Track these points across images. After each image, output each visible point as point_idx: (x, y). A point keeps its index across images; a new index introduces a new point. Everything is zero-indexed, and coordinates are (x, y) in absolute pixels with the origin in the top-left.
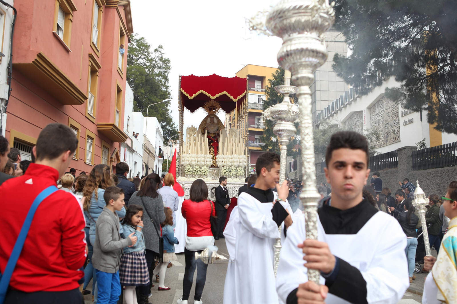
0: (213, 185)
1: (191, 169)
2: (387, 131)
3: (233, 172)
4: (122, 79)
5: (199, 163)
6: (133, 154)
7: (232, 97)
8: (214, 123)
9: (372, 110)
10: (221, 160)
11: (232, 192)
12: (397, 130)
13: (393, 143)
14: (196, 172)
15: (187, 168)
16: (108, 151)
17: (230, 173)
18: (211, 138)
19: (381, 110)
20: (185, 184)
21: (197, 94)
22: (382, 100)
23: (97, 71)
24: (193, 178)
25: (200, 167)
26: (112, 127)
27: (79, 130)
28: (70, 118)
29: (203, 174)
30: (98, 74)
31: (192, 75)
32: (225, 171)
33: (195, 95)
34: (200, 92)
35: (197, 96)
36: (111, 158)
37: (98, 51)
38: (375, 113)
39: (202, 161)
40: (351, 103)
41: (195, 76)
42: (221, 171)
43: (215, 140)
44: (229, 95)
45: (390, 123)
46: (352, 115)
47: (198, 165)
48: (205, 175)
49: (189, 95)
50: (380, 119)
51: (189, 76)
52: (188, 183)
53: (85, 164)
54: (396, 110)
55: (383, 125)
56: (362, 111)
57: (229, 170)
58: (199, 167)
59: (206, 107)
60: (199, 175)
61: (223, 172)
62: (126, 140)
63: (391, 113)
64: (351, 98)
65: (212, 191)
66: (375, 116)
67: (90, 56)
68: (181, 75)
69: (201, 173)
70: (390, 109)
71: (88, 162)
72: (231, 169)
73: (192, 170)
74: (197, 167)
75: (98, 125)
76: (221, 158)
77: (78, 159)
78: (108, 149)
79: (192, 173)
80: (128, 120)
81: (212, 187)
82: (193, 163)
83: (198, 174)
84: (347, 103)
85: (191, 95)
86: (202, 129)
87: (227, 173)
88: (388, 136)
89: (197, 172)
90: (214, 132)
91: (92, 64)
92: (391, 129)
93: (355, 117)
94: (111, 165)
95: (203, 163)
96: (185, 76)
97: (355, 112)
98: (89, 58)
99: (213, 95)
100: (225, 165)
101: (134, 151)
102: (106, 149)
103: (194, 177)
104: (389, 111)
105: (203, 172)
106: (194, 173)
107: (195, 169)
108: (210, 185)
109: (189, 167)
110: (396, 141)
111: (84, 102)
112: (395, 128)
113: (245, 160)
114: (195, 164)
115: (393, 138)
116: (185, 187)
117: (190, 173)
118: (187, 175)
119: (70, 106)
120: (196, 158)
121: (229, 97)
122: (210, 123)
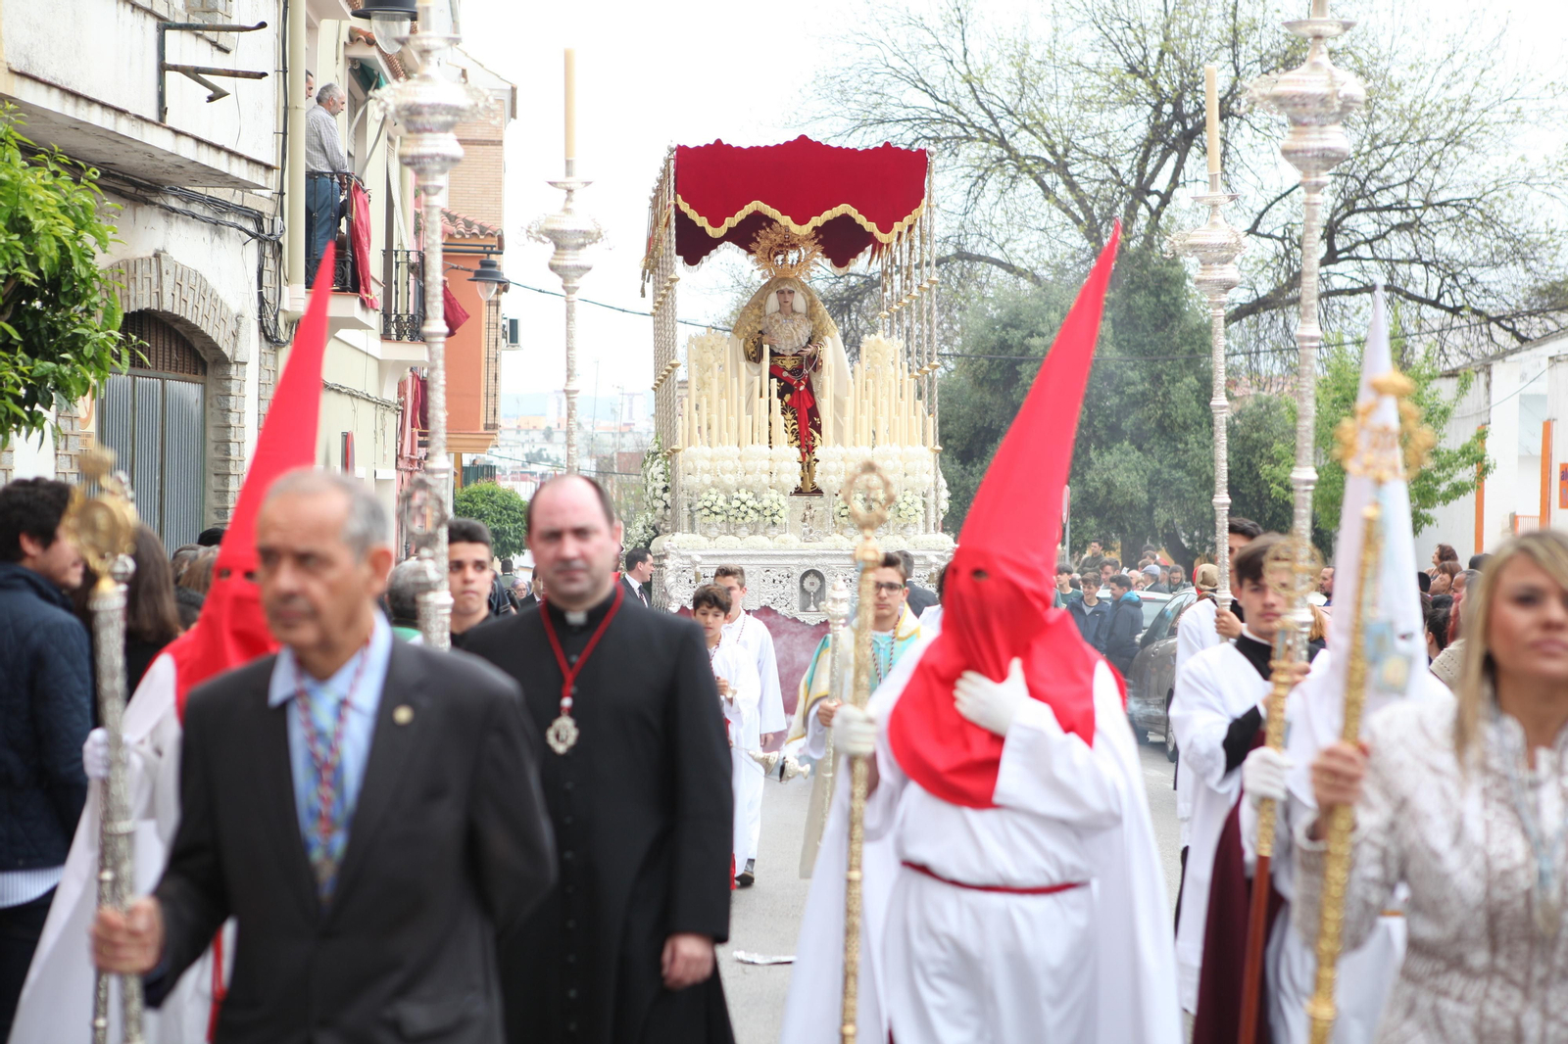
0: (806, 561)
1: (720, 503)
5: (750, 479)
7: (871, 227)
8: (794, 312)
10: (832, 466)
14: (743, 515)
15: (707, 497)
18: (785, 374)
20: (703, 561)
21: (742, 215)
24: (731, 537)
25: (755, 496)
29: (768, 519)
31: (718, 142)
32: (850, 508)
33: (731, 222)
34: (750, 208)
39: (762, 471)
41: (729, 146)
42: (836, 509)
43: (799, 384)
44: (861, 219)
47: (748, 488)
48: (774, 524)
49: (710, 223)
51: (708, 146)
52: (712, 557)
58: (751, 495)
59: (763, 250)
60: (752, 523)
61: (843, 512)
65: (802, 586)
69: (762, 519)
73: (726, 506)
74: (743, 496)
79: (725, 517)
81: (804, 570)
82: (730, 480)
83: (748, 520)
85: (716, 223)
86: (747, 340)
89: (746, 513)
90: (795, 351)
95: (765, 479)
96: (691, 145)
99: (801, 220)
103: (734, 534)
105: (767, 513)
106: (732, 519)
107: (735, 503)
108: (796, 562)
109: (713, 497)
113: (925, 462)
114: (736, 485)
116: (703, 572)
117: (719, 518)
118: (708, 525)
120: (737, 461)
121: (861, 227)
122: (780, 311)
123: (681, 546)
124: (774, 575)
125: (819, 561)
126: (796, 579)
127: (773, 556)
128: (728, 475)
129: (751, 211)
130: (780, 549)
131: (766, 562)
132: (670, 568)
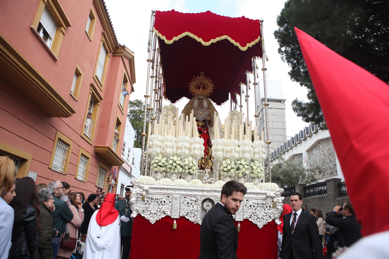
0: (205, 193)
1: (163, 161)
2: (324, 167)
3: (244, 170)
4: (123, 115)
5: (179, 151)
6: (132, 178)
7: (238, 44)
8: (203, 107)
9: (310, 152)
10: (220, 147)
11: (243, 209)
12: (333, 166)
13: (330, 176)
14: (173, 168)
15: (157, 159)
16: (106, 172)
17: (237, 172)
18: (199, 127)
19: (318, 152)
20: (150, 191)
21: (180, 37)
22: (318, 144)
23: (98, 101)
24: (167, 179)
25: (181, 159)
26: (107, 149)
27: (71, 146)
28: (58, 131)
29: (187, 171)
30: (99, 104)
31: (173, 10)
32: (229, 167)
33: (176, 39)
34: (184, 35)
35: (179, 39)
36: (108, 178)
37: (102, 86)
38: (313, 154)
39: (186, 148)
40: (293, 148)
41: (177, 12)
42: (222, 168)
43: (204, 131)
44: (233, 41)
45: (326, 161)
46: (293, 156)
47: (178, 155)
48: (190, 173)
49: (166, 38)
50: (317, 158)
51: (168, 11)
52: (157, 188)
53: (76, 180)
54: (331, 152)
55: (320, 163)
56: (302, 154)
57: (237, 166)
58: (179, 158)
60: (179, 172)
61: (226, 169)
62: (122, 165)
63: (327, 153)
64: (293, 144)
65: (203, 207)
66: (313, 157)
67: (92, 85)
68: (155, 10)
69: (184, 171)
70: (326, 151)
71: (79, 178)
72: (241, 164)
73: (166, 163)
74: (175, 158)
75: (95, 147)
76: (221, 144)
77: (66, 173)
78: (106, 170)
79: (164, 169)
80: (129, 151)
81: (204, 198)
82: (169, 151)
83: (176, 171)
84: (290, 148)
85: (169, 38)
87: (232, 171)
88: (325, 171)
89: (176, 167)
91: (93, 92)
92: (328, 166)
93: (296, 158)
94: (108, 184)
95: (187, 152)
96: (162, 11)
97: (296, 155)
98: (90, 87)
99: (206, 40)
100: (228, 157)
101: (132, 176)
102: (104, 170)
103: (170, 178)
104: (325, 152)
105: (187, 167)
106: (168, 170)
107: (171, 162)
108: (200, 193)
109: (160, 158)
110: (333, 175)
111: (71, 115)
112: (331, 165)
113: (263, 149)
114: (172, 154)
115: (329, 172)
116: (151, 196)
117: (162, 169)
118: (156, 172)
119: (57, 118)
120: (174, 143)
121: (232, 44)
122: (198, 107)
123: (141, 182)
124: (188, 200)
125: (212, 194)
126: (200, 202)
127: (189, 190)
128: (169, 149)
129: (185, 35)
130: (192, 186)
131: (184, 193)
132: (134, 193)
